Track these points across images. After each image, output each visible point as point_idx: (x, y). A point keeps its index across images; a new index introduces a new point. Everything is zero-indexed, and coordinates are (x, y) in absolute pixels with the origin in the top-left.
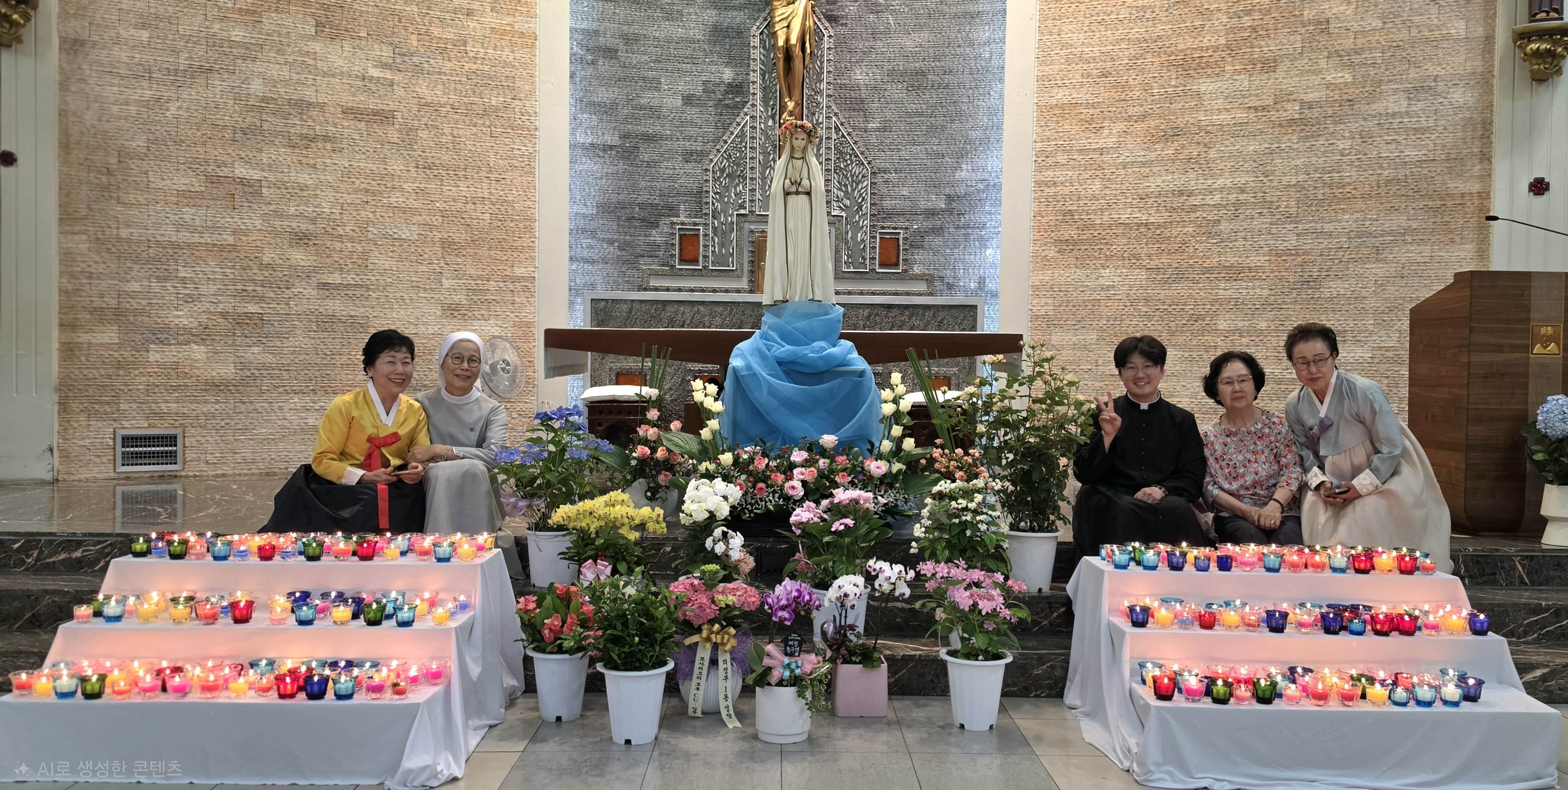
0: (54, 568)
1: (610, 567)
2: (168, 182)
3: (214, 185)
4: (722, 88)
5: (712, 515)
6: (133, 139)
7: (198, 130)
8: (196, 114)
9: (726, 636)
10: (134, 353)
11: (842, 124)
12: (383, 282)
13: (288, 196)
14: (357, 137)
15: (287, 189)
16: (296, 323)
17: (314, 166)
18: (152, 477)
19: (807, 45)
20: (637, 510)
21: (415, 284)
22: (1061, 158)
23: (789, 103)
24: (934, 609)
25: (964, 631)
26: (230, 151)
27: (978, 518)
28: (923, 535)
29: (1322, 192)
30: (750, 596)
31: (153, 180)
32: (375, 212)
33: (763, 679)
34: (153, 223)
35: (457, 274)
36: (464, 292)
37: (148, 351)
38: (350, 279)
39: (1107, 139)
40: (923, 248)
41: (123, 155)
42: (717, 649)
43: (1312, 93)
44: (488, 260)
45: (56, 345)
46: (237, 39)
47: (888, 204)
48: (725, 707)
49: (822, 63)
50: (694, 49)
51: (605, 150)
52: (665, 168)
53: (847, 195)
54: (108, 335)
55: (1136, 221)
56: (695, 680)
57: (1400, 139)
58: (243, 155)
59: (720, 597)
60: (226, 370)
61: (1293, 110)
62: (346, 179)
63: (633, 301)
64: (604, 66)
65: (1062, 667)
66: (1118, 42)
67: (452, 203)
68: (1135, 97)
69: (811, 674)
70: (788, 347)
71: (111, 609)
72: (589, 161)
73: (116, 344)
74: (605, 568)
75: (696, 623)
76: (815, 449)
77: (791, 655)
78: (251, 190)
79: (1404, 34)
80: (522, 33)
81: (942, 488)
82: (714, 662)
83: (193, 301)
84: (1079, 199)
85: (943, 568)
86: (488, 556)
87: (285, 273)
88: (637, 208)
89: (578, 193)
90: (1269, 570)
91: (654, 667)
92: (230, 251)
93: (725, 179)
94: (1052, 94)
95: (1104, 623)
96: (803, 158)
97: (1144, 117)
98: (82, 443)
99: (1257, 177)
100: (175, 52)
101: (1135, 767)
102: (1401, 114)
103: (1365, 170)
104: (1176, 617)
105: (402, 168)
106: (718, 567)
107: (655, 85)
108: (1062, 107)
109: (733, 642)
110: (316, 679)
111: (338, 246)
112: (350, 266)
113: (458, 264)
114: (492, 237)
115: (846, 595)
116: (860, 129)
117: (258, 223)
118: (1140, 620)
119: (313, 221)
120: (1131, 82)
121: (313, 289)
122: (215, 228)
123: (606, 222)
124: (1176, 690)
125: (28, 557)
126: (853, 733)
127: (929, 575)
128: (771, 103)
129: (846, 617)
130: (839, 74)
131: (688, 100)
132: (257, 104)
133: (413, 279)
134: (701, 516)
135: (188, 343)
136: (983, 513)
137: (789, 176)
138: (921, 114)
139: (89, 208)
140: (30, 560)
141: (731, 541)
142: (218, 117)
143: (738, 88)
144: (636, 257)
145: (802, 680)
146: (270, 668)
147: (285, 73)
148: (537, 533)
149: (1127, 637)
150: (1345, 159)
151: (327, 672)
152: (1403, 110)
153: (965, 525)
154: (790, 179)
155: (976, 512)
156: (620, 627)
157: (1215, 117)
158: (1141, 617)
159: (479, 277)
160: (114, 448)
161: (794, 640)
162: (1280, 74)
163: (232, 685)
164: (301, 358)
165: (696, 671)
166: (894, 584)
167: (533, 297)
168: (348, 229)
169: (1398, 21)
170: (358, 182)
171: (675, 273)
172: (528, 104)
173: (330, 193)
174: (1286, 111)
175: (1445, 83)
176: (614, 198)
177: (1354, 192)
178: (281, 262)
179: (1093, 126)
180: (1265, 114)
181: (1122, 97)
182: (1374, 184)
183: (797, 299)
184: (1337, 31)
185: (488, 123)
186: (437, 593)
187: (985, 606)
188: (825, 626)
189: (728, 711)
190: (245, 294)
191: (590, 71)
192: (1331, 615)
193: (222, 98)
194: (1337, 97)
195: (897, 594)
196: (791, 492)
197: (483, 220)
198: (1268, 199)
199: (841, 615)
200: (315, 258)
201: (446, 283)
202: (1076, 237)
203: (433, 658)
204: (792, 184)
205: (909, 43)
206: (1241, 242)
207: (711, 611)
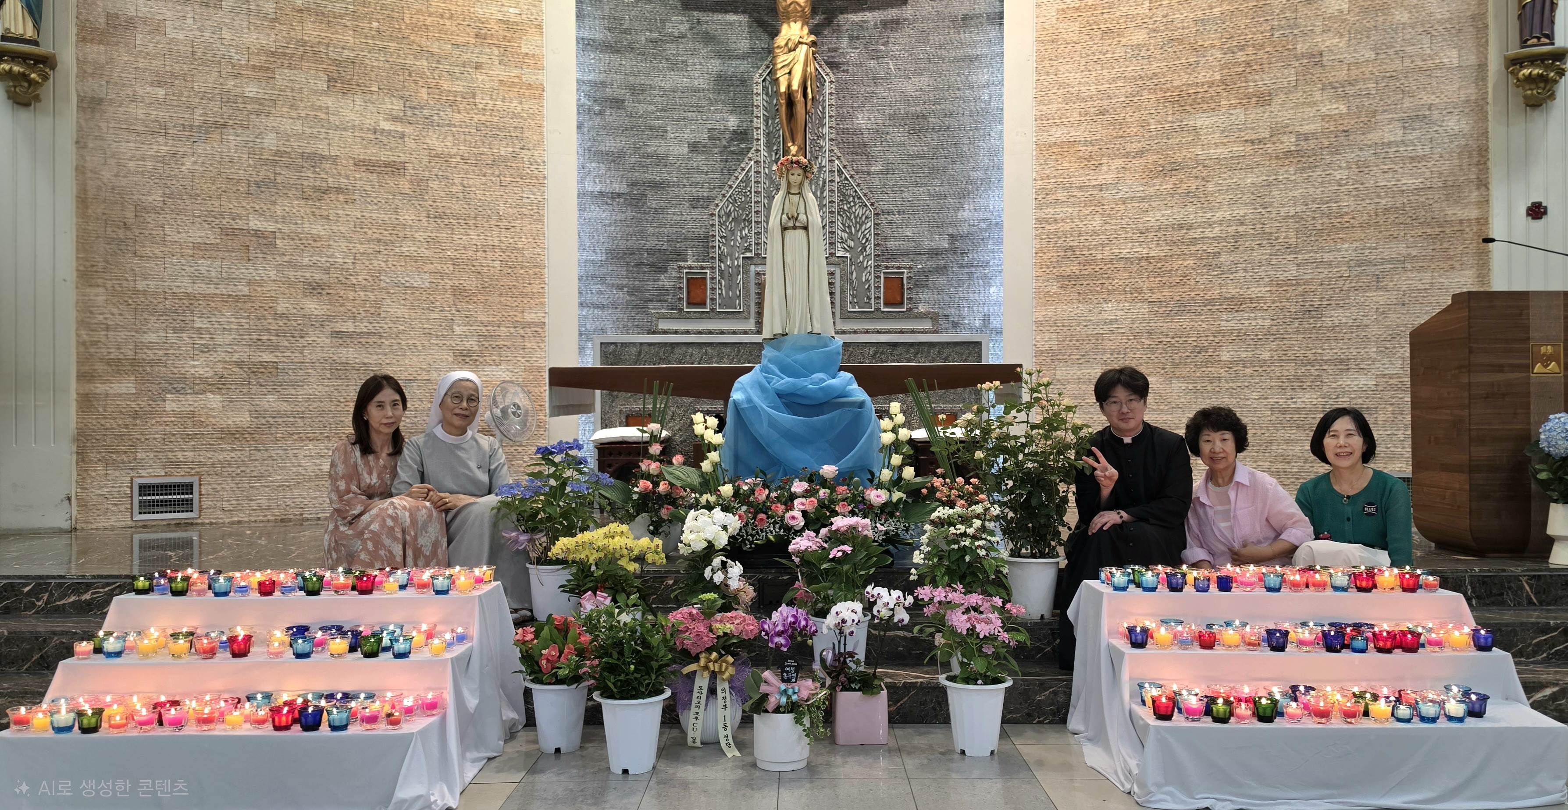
0: (64, 610)
1: (610, 598)
2: (184, 235)
3: (229, 237)
4: (727, 135)
5: (710, 545)
6: (149, 193)
7: (213, 184)
8: (211, 168)
9: (724, 665)
10: (151, 402)
11: (845, 167)
12: (395, 330)
13: (302, 246)
14: (369, 188)
15: (301, 240)
16: (310, 371)
17: (327, 218)
18: (169, 524)
19: (809, 90)
20: (636, 542)
21: (427, 331)
22: (1061, 195)
23: (792, 148)
24: (932, 635)
25: (963, 656)
26: (244, 204)
27: (977, 543)
28: (922, 561)
29: (1320, 222)
30: (748, 624)
31: (169, 233)
32: (387, 261)
33: (760, 706)
34: (168, 275)
35: (468, 320)
36: (475, 338)
37: (165, 401)
38: (363, 327)
39: (1106, 176)
40: (927, 286)
41: (140, 209)
42: (716, 678)
43: (1307, 124)
44: (499, 306)
45: (74, 396)
46: (251, 95)
47: (892, 244)
48: (724, 736)
49: (824, 108)
50: (699, 98)
51: (613, 198)
52: (673, 215)
53: (851, 236)
54: (125, 386)
55: (1136, 255)
56: (693, 710)
57: (1397, 167)
58: (257, 208)
59: (718, 625)
60: (241, 419)
61: (1289, 142)
62: (359, 229)
63: (641, 344)
64: (611, 116)
65: (1065, 692)
66: (1114, 80)
67: (463, 251)
68: (1132, 134)
69: (807, 700)
70: (787, 379)
71: (111, 645)
72: (598, 209)
73: (133, 394)
74: (604, 600)
75: (694, 652)
76: (815, 479)
77: (788, 681)
78: (265, 242)
79: (1397, 65)
80: (530, 84)
81: (940, 514)
82: (712, 691)
83: (209, 351)
84: (1080, 235)
85: (940, 592)
86: (486, 588)
87: (299, 322)
88: (646, 254)
89: (587, 240)
90: (1270, 589)
91: (651, 694)
92: (245, 302)
93: (730, 223)
94: (1051, 133)
95: (1103, 645)
96: (799, 193)
97: (1141, 153)
98: (99, 492)
99: (1255, 209)
100: (191, 108)
101: (1136, 789)
102: (1396, 143)
103: (1363, 200)
104: (1175, 637)
105: (414, 218)
106: (716, 596)
107: (662, 133)
108: (1061, 145)
109: (731, 670)
110: (310, 710)
111: (351, 295)
112: (363, 314)
113: (469, 311)
114: (502, 283)
115: (844, 621)
116: (863, 172)
117: (272, 274)
118: (1139, 641)
119: (327, 271)
120: (1128, 119)
121: (327, 338)
122: (230, 280)
123: (615, 268)
124: (1176, 710)
125: (38, 600)
126: (852, 760)
127: (926, 600)
128: (775, 148)
129: (845, 644)
130: (841, 118)
131: (694, 147)
132: (271, 158)
133: (425, 326)
134: (700, 546)
135: (204, 392)
136: (982, 539)
137: (786, 211)
138: (923, 157)
139: (107, 262)
140: (40, 604)
141: (729, 570)
142: (233, 170)
143: (743, 135)
144: (645, 301)
145: (799, 706)
146: (267, 701)
147: (298, 127)
148: (539, 567)
149: (1126, 658)
150: (1343, 189)
151: (323, 703)
152: (1399, 139)
153: (964, 550)
154: (787, 214)
155: (974, 538)
156: (615, 655)
157: (1212, 151)
158: (1140, 637)
159: (490, 323)
160: (132, 497)
161: (790, 666)
162: (1275, 107)
163: (228, 718)
164: (315, 405)
165: (695, 700)
166: (892, 610)
167: (543, 341)
168: (360, 278)
169: (1391, 52)
170: (370, 232)
171: (682, 316)
172: (536, 153)
173: (343, 244)
174: (1282, 143)
175: (1439, 111)
176: (623, 244)
177: (1352, 221)
178: (295, 311)
179: (1091, 163)
180: (1261, 146)
181: (1120, 134)
182: (1372, 213)
183: (796, 333)
184: (1330, 63)
185: (497, 173)
186: (435, 625)
187: (983, 629)
188: (824, 653)
189: (727, 740)
190: (260, 343)
191: (598, 121)
192: (1332, 633)
193: (236, 152)
194: (1332, 128)
195: (896, 620)
196: (792, 523)
197: (493, 267)
198: (1267, 230)
199: (839, 642)
200: (329, 307)
201: (458, 330)
202: (1077, 272)
203: (429, 689)
204: (789, 219)
205: (910, 87)
206: (1241, 274)
207: (708, 640)
